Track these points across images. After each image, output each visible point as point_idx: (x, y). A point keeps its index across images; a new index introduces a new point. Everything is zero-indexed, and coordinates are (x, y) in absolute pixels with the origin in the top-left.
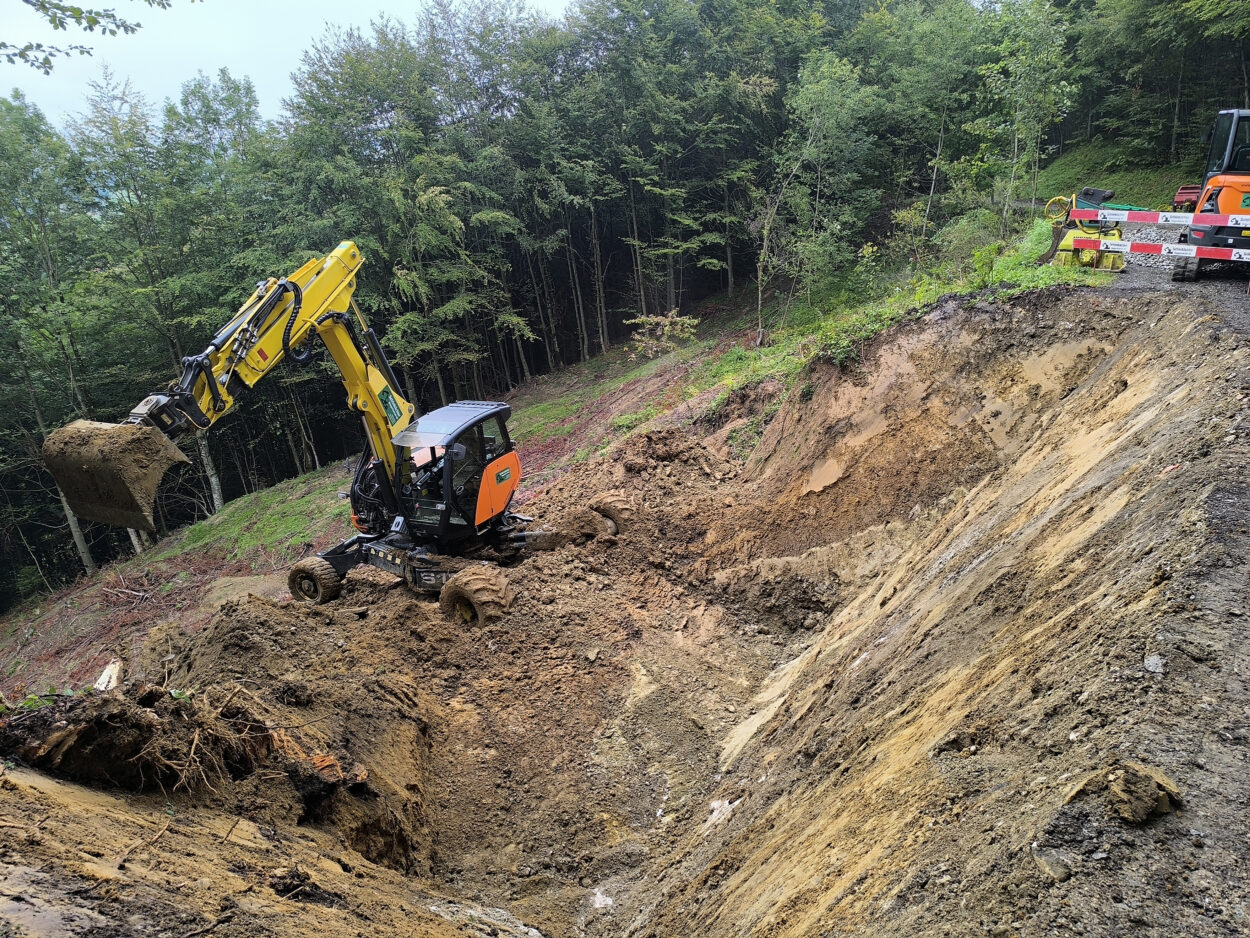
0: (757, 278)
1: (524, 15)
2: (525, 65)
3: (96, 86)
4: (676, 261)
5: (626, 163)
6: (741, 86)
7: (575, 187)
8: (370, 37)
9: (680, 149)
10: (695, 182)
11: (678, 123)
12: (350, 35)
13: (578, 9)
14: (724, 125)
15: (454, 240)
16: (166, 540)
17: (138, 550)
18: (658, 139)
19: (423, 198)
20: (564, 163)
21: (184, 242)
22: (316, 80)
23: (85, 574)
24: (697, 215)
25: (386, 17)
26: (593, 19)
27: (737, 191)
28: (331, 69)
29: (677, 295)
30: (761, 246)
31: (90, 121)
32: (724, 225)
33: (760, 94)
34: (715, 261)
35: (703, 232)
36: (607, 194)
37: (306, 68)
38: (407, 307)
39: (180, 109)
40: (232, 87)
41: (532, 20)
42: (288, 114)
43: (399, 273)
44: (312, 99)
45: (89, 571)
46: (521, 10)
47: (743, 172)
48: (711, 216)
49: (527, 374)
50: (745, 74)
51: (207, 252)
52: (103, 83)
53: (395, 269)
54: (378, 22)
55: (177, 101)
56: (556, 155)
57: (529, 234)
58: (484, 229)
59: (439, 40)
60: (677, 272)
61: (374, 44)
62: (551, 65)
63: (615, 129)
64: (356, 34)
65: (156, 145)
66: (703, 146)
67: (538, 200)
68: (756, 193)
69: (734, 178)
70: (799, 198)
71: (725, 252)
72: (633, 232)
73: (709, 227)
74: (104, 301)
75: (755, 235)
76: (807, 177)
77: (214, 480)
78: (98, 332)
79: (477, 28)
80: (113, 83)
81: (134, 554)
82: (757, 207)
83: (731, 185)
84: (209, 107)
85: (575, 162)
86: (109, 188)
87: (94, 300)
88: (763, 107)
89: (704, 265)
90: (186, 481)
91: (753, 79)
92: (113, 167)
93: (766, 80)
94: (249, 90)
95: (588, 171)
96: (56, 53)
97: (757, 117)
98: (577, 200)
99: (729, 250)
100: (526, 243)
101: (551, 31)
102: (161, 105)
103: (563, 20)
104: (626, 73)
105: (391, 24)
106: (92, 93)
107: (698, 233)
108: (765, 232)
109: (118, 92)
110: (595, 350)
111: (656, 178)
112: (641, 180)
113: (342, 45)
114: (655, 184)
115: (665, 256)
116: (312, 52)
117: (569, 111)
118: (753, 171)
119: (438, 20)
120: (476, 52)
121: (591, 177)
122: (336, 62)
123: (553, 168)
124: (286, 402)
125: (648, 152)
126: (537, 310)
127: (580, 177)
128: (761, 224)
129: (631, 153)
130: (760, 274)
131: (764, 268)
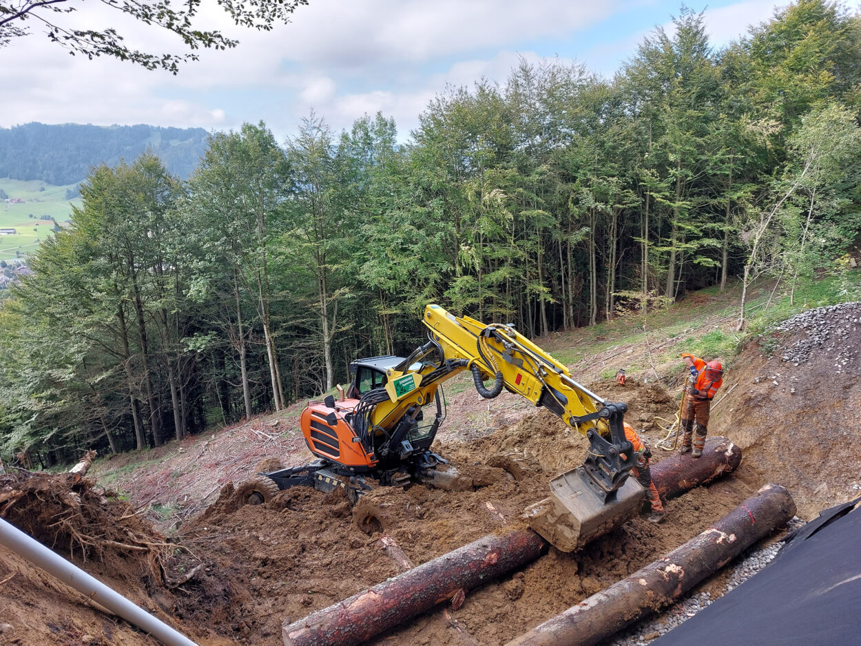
0: (743, 277)
1: (583, 77)
2: (577, 110)
3: (305, 120)
4: (678, 258)
5: (644, 182)
6: (750, 127)
7: (602, 197)
8: (473, 92)
9: (690, 174)
10: (700, 199)
11: (691, 153)
12: (461, 91)
13: (625, 72)
14: (731, 156)
15: (504, 228)
16: (294, 405)
17: (278, 409)
18: (672, 165)
19: (486, 197)
20: (595, 179)
21: (340, 218)
22: (434, 119)
23: (245, 418)
24: (699, 224)
25: (485, 79)
26: (634, 79)
27: (736, 208)
28: (444, 112)
29: (675, 284)
30: (750, 252)
31: (298, 140)
32: (722, 233)
33: (766, 133)
34: (710, 260)
35: (702, 237)
36: (625, 204)
37: (429, 111)
38: (465, 272)
39: (351, 136)
40: (383, 123)
41: (589, 80)
42: (413, 140)
43: (463, 248)
44: (429, 132)
45: (248, 417)
46: (581, 73)
47: (744, 193)
48: (710, 225)
49: (546, 330)
50: (755, 118)
51: (351, 226)
52: (309, 119)
53: (461, 246)
54: (480, 82)
55: (349, 131)
56: (589, 173)
57: (561, 229)
58: (529, 222)
59: (521, 94)
60: (677, 268)
61: (474, 96)
62: (598, 111)
63: (639, 158)
64: (464, 91)
65: (333, 157)
66: (710, 171)
67: (570, 205)
68: (751, 210)
69: (735, 197)
70: (790, 217)
71: (721, 255)
72: (644, 235)
73: (707, 234)
74: (288, 250)
75: (747, 243)
76: (801, 199)
77: (329, 371)
78: (280, 269)
79: (548, 86)
80: (315, 119)
81: (275, 410)
82: (752, 222)
83: (733, 203)
84: (366, 134)
85: (604, 179)
86: (302, 182)
87: (282, 249)
88: (768, 143)
89: (699, 263)
90: (314, 370)
91: (762, 121)
92: (306, 170)
93: (773, 122)
94: (393, 125)
95: (614, 185)
96: (178, 60)
97: (762, 151)
98: (600, 206)
99: (725, 254)
100: (558, 236)
101: (602, 87)
102: (340, 132)
103: (612, 80)
104: (655, 117)
105: (487, 84)
106: (303, 124)
107: (698, 238)
108: (756, 242)
109: (317, 125)
110: (601, 318)
111: (667, 194)
112: (655, 195)
113: (455, 97)
114: (666, 198)
115: (669, 253)
116: (435, 102)
117: (605, 142)
118: (753, 192)
119: (521, 81)
120: (545, 102)
121: (614, 189)
122: (448, 108)
123: (586, 183)
124: (381, 327)
125: (663, 174)
126: (560, 284)
127: (606, 190)
128: (754, 235)
129: (648, 175)
130: (746, 273)
131: (751, 271)
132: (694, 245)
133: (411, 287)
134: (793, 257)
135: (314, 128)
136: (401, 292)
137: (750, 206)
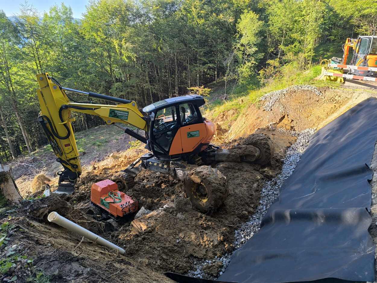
5: (187, 40)
6: (223, 19)
9: (204, 37)
11: (203, 29)
17: (30, 152)
18: (197, 34)
19: (124, 47)
20: (168, 39)
22: (93, 8)
28: (97, 5)
29: (200, 82)
30: (227, 69)
31: (20, 16)
33: (229, 22)
36: (181, 50)
37: (90, 4)
40: (65, 8)
43: (116, 70)
45: (14, 157)
47: (222, 46)
48: (212, 58)
52: (25, 5)
55: (48, 12)
56: (166, 36)
60: (200, 75)
63: (184, 30)
65: (41, 25)
70: (239, 55)
72: (188, 62)
73: (211, 62)
75: (225, 65)
80: (28, 5)
82: (226, 57)
84: (58, 14)
85: (172, 39)
86: (25, 38)
88: (230, 26)
91: (227, 17)
93: (231, 18)
94: (70, 10)
95: (175, 42)
97: (228, 29)
98: (172, 51)
99: (216, 70)
100: (155, 63)
106: (21, 7)
107: (207, 63)
109: (29, 8)
111: (196, 46)
112: (191, 46)
118: (225, 45)
123: (165, 40)
128: (228, 62)
131: (228, 76)
132: (206, 66)
135: (28, 10)
137: (225, 51)
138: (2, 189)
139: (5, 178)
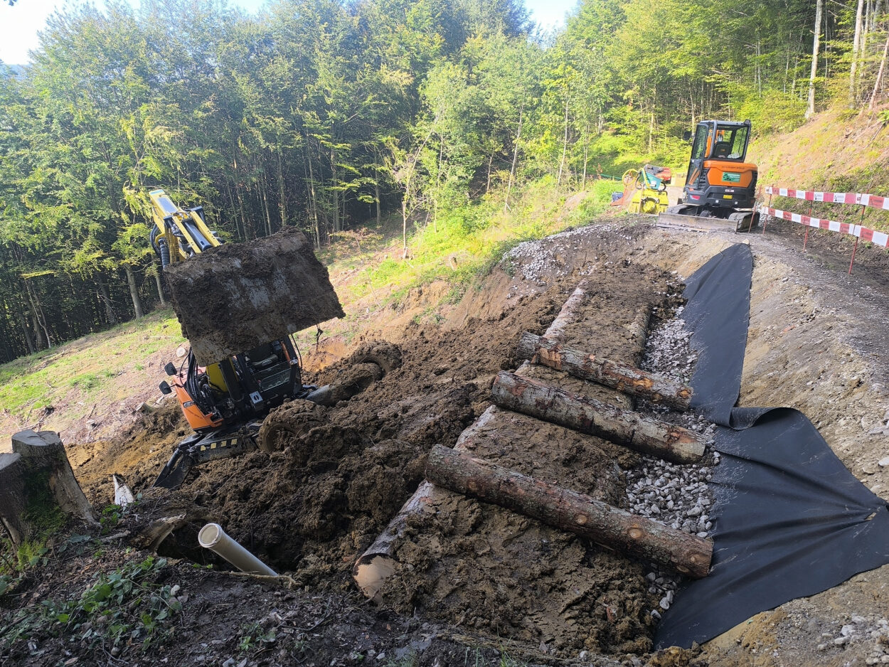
0: (402, 211)
1: (227, 8)
4: (341, 196)
5: (306, 123)
6: (388, 77)
7: (270, 137)
8: (103, 11)
9: (345, 117)
10: (356, 141)
11: (345, 98)
12: (87, 7)
13: (269, 10)
14: (377, 103)
15: (175, 169)
18: (330, 108)
19: (149, 135)
20: (261, 118)
22: (58, 38)
24: (357, 165)
27: (385, 150)
29: (341, 220)
30: (405, 190)
32: (376, 172)
33: (401, 84)
34: (369, 197)
35: (362, 176)
37: (49, 28)
38: (134, 219)
41: (233, 12)
43: (128, 192)
44: (53, 52)
48: (367, 166)
50: (391, 69)
53: (124, 190)
56: (255, 113)
60: (341, 204)
63: (298, 98)
66: (362, 116)
67: (241, 144)
68: (398, 152)
69: (383, 140)
72: (309, 173)
73: (365, 173)
75: (399, 182)
76: (434, 144)
82: (400, 162)
83: (381, 145)
85: (270, 119)
88: (403, 92)
89: (362, 200)
91: (397, 73)
93: (405, 74)
95: (280, 125)
97: (399, 100)
98: (271, 146)
99: (378, 189)
101: (249, 23)
103: (257, 16)
107: (358, 177)
108: (407, 181)
111: (329, 136)
112: (318, 137)
114: (328, 140)
115: (333, 192)
117: (264, 81)
121: (281, 130)
123: (252, 122)
125: (323, 117)
127: (273, 130)
128: (403, 174)
129: (310, 117)
130: (404, 208)
131: (408, 205)
132: (356, 184)
133: (63, 241)
134: (435, 193)
136: (51, 249)
137: (397, 148)
138: (52, 488)
139: (56, 460)
